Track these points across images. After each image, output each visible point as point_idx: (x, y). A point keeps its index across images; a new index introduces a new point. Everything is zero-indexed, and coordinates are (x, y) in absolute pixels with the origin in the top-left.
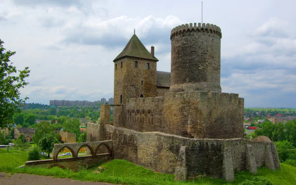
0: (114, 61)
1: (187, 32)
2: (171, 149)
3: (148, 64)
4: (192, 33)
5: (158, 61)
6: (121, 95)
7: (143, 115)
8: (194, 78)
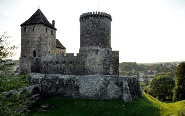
0: (21, 25)
1: (99, 16)
2: (116, 84)
3: (52, 31)
4: (103, 18)
5: (57, 30)
6: (34, 51)
7: (64, 65)
8: (104, 43)
